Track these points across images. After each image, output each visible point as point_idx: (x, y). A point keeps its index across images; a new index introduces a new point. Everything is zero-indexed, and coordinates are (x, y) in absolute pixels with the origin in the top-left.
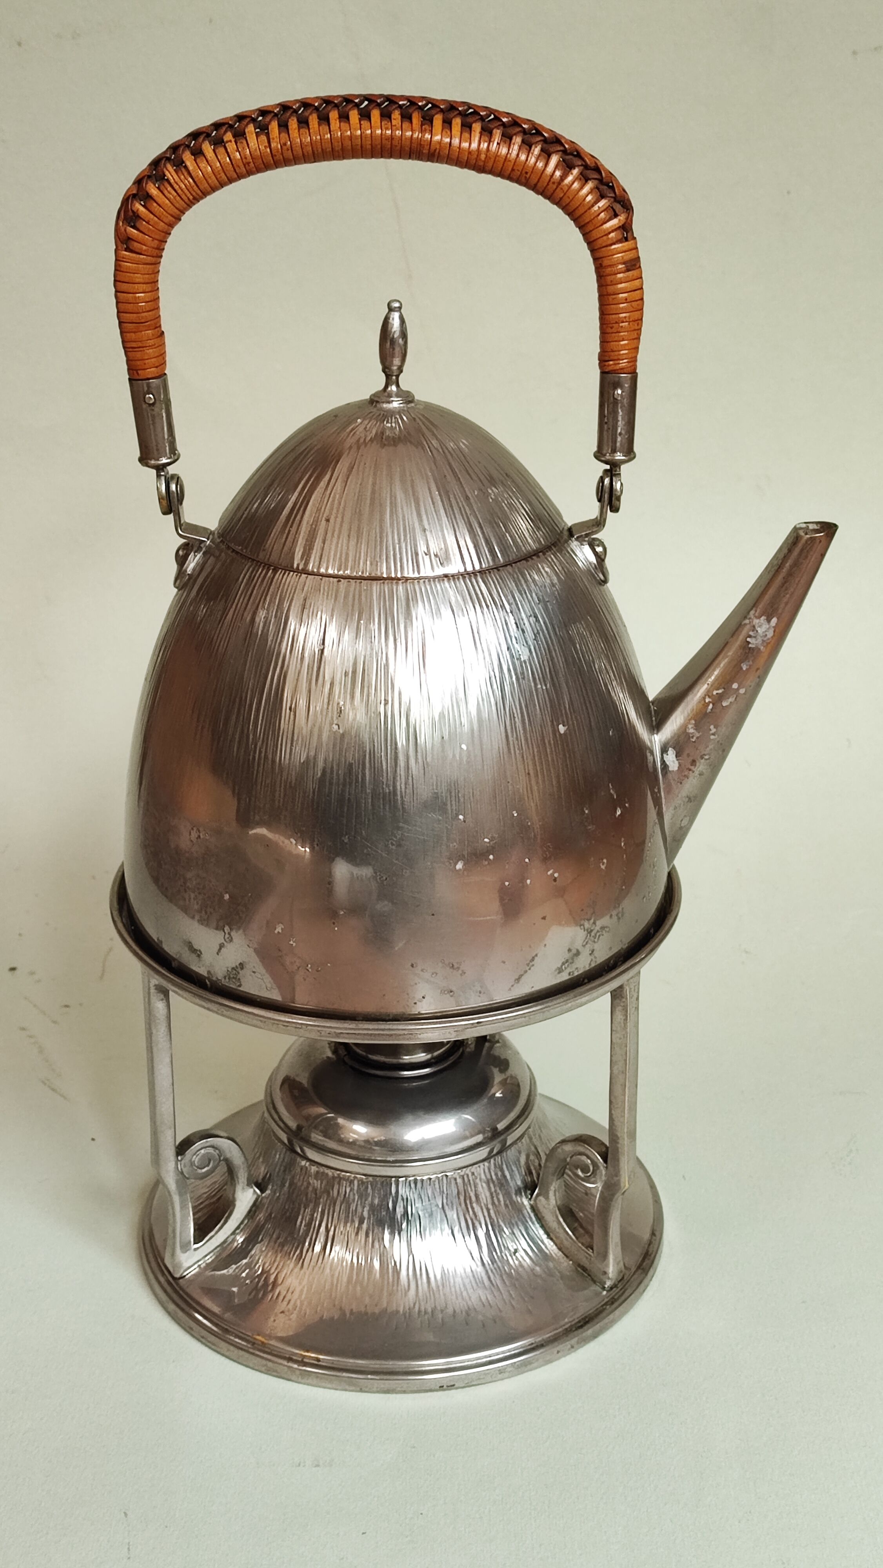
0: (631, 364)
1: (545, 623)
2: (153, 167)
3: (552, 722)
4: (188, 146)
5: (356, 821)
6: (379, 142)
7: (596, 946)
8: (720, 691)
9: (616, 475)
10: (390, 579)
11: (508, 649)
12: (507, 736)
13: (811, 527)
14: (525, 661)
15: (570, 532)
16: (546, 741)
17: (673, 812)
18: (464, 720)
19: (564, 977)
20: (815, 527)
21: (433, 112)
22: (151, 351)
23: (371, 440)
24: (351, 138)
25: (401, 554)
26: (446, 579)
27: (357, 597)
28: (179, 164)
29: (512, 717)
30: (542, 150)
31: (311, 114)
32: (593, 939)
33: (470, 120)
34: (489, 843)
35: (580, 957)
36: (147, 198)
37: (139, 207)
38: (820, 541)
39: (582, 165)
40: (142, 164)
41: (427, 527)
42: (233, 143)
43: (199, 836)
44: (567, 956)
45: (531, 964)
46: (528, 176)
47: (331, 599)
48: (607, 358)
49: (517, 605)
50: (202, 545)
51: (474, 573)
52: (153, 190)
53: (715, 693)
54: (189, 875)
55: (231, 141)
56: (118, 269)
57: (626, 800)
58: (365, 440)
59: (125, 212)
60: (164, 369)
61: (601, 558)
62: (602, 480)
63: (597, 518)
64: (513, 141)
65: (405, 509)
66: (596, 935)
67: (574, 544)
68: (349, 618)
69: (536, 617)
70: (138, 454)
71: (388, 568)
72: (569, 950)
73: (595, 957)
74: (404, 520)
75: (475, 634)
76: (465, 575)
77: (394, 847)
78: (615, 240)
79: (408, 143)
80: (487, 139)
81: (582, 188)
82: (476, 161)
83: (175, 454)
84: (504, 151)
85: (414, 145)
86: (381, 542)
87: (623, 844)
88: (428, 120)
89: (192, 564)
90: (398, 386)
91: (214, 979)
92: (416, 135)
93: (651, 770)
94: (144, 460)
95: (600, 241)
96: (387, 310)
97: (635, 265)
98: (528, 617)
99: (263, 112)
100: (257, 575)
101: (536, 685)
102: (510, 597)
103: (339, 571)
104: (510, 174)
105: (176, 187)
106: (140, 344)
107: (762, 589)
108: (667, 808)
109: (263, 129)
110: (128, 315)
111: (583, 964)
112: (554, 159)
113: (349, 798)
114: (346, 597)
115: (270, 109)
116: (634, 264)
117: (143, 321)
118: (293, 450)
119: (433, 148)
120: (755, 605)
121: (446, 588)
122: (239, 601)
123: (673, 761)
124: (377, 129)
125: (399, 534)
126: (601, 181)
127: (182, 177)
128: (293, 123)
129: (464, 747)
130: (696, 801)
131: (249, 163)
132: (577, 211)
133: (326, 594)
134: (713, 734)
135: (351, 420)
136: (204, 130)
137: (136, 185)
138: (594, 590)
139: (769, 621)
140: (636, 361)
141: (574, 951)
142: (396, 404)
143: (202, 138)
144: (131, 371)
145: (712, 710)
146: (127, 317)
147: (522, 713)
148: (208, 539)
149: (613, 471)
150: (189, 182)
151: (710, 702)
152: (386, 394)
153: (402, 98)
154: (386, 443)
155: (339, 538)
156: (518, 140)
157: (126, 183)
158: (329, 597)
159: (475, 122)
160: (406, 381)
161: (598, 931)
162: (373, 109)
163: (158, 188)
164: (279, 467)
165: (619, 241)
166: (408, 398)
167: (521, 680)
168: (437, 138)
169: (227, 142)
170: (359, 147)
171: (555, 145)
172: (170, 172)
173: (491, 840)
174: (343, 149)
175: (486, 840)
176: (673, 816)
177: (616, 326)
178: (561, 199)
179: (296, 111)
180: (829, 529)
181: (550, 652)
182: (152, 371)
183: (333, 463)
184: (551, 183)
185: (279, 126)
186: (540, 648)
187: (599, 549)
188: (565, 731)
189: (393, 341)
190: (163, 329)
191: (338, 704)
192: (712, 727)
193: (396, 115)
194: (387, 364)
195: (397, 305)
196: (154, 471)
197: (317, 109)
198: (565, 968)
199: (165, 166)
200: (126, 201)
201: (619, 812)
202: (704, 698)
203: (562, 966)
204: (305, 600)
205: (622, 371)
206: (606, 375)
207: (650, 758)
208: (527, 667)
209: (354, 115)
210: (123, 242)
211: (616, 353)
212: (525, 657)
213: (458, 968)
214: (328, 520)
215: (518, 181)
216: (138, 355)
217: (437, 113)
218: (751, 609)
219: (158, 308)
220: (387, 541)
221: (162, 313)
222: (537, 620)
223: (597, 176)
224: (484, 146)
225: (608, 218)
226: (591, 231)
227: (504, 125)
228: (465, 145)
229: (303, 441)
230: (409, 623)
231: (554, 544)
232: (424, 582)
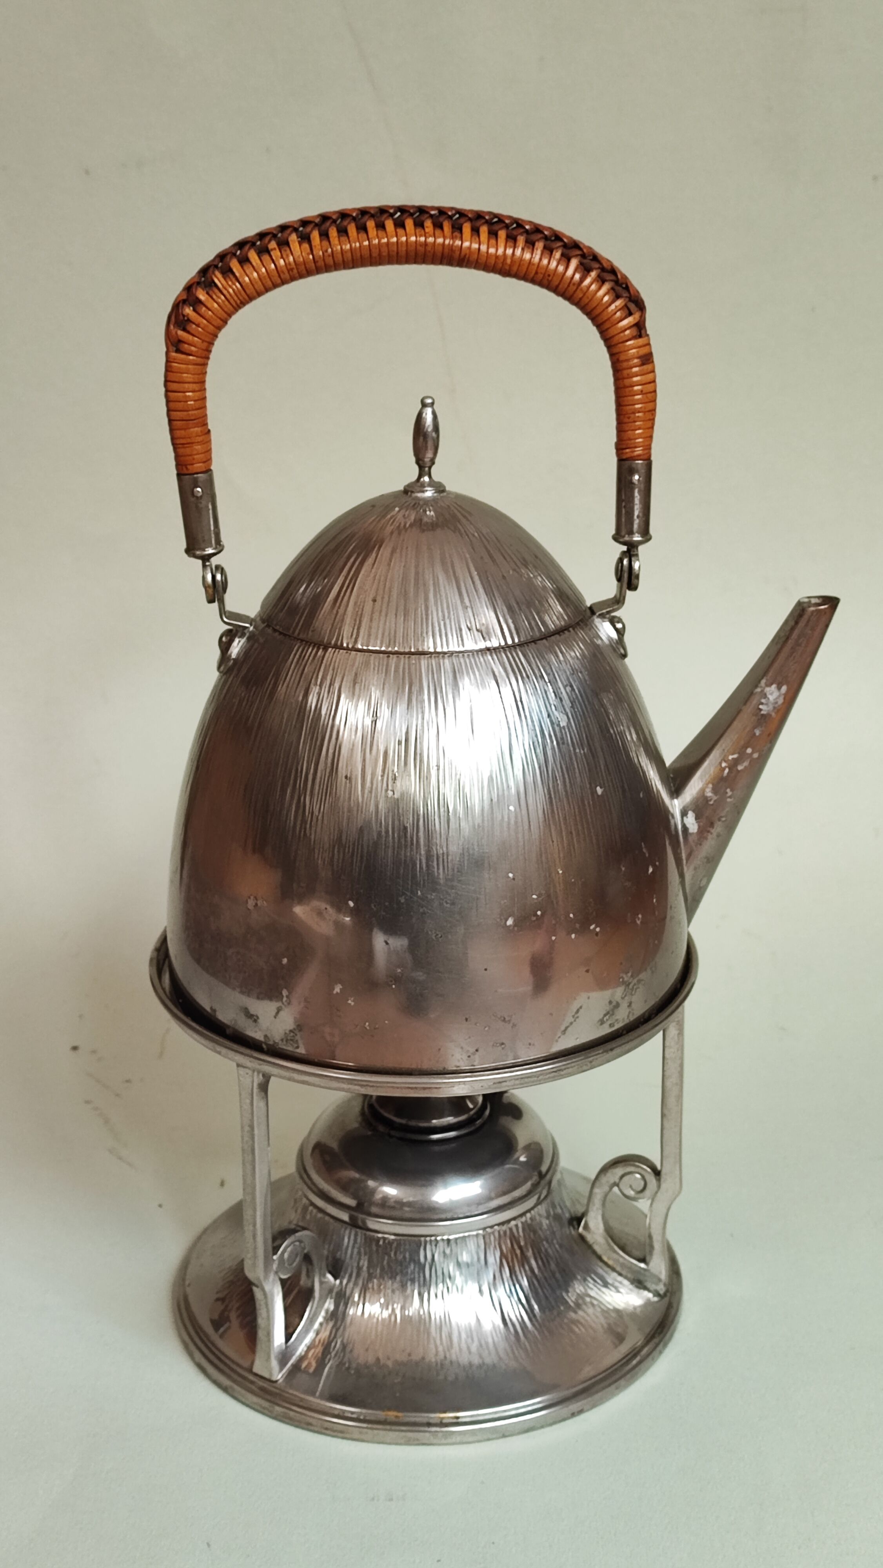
0: (646, 452)
1: (579, 691)
2: (202, 274)
3: (590, 784)
4: (234, 254)
5: (412, 882)
6: (413, 248)
7: (634, 999)
8: (735, 756)
9: (634, 555)
10: (435, 652)
11: (549, 716)
12: (550, 797)
13: (813, 601)
14: (564, 727)
15: (592, 610)
16: (586, 803)
17: (693, 872)
18: (512, 783)
19: (605, 1030)
20: (817, 601)
21: (462, 220)
22: (199, 447)
23: (411, 525)
24: (388, 244)
25: (446, 629)
26: (488, 653)
27: (407, 671)
28: (227, 272)
29: (555, 779)
30: (562, 255)
31: (349, 223)
32: (630, 991)
33: (496, 227)
34: (537, 899)
35: (620, 1008)
36: (196, 303)
37: (188, 311)
38: (825, 613)
39: (599, 268)
40: (190, 272)
41: (468, 604)
42: (278, 250)
43: (256, 904)
44: (608, 1008)
45: (576, 1016)
46: (550, 278)
47: (382, 673)
48: (624, 447)
49: (554, 675)
50: (246, 631)
51: (514, 646)
52: (202, 296)
53: (730, 757)
54: (230, 952)
55: (275, 249)
56: (168, 369)
57: (657, 859)
58: (405, 525)
59: (176, 317)
60: (210, 464)
61: (620, 633)
62: (621, 560)
63: (615, 596)
64: (536, 247)
65: (447, 588)
66: (633, 988)
67: (597, 621)
68: (400, 691)
69: (571, 686)
70: (184, 545)
71: (435, 643)
72: (610, 1002)
73: (633, 1010)
74: (447, 599)
75: (518, 703)
76: (506, 648)
77: (448, 905)
78: (631, 337)
79: (441, 248)
80: (512, 245)
81: (600, 288)
82: (503, 265)
83: (220, 545)
84: (527, 256)
85: (446, 251)
86: (427, 619)
87: (655, 900)
88: (457, 228)
89: (236, 648)
90: (430, 477)
91: (271, 1043)
92: (447, 242)
93: (673, 833)
94: (190, 551)
95: (616, 338)
96: (420, 406)
97: (649, 359)
98: (565, 687)
99: (304, 223)
100: (308, 654)
101: (574, 749)
102: (548, 668)
103: (388, 647)
104: (533, 277)
105: (225, 292)
106: (189, 441)
107: (771, 659)
108: (688, 869)
109: (305, 238)
110: (178, 413)
111: (623, 1017)
112: (574, 263)
113: (405, 860)
114: (396, 671)
115: (312, 220)
116: (647, 359)
117: (193, 418)
118: (334, 538)
119: (463, 254)
120: (765, 674)
121: (489, 660)
122: (290, 680)
123: (693, 824)
124: (412, 237)
125: (443, 611)
126: (617, 282)
127: (230, 283)
128: (333, 232)
129: (512, 808)
130: (713, 861)
131: (292, 269)
132: (595, 311)
133: (376, 669)
134: (730, 797)
135: (388, 508)
136: (250, 239)
137: (186, 291)
138: (617, 662)
139: (779, 688)
140: (650, 449)
141: (614, 1003)
142: (429, 493)
143: (247, 247)
144: (180, 467)
145: (728, 773)
146: (176, 415)
147: (563, 775)
148: (251, 625)
149: (631, 551)
150: (236, 286)
151: (726, 767)
152: (419, 484)
153: (433, 208)
154: (425, 528)
155: (386, 616)
156: (540, 245)
157: (176, 290)
158: (380, 672)
159: (501, 229)
160: (438, 473)
161: (635, 984)
162: (406, 218)
163: (208, 293)
164: (321, 554)
165: (634, 338)
166: (440, 488)
167: (561, 746)
168: (466, 244)
169: (272, 250)
170: (395, 254)
171: (574, 249)
172: (218, 279)
173: (539, 896)
174: (380, 255)
175: (534, 897)
176: (693, 876)
177: (632, 416)
178: (581, 299)
179: (334, 221)
180: (832, 603)
181: (585, 718)
182: (199, 466)
183: (376, 549)
184: (571, 284)
185: (321, 235)
186: (576, 715)
187: (619, 626)
188: (602, 792)
189: (425, 435)
190: (210, 427)
191: (393, 771)
192: (728, 790)
193: (428, 224)
194: (421, 456)
195: (429, 401)
196: (200, 562)
197: (354, 219)
198: (607, 1020)
199: (213, 273)
200: (177, 306)
201: (651, 870)
202: (720, 763)
203: (603, 1018)
204: (356, 674)
205: (638, 457)
206: (623, 462)
207: (672, 822)
208: (566, 733)
209: (389, 224)
210: (174, 344)
211: (633, 441)
212: (563, 724)
213: (509, 1021)
214: (374, 601)
215: (541, 284)
216: (188, 451)
217: (465, 222)
218: (762, 678)
219: (205, 407)
220: (432, 618)
221: (209, 412)
222: (573, 689)
223: (613, 277)
224: (509, 251)
225: (623, 316)
226: (609, 328)
227: (527, 231)
228: (492, 251)
229: (342, 531)
230: (456, 693)
231: (581, 621)
232: (468, 655)
